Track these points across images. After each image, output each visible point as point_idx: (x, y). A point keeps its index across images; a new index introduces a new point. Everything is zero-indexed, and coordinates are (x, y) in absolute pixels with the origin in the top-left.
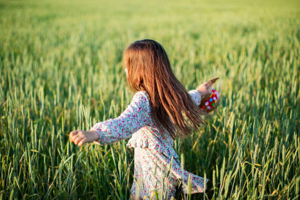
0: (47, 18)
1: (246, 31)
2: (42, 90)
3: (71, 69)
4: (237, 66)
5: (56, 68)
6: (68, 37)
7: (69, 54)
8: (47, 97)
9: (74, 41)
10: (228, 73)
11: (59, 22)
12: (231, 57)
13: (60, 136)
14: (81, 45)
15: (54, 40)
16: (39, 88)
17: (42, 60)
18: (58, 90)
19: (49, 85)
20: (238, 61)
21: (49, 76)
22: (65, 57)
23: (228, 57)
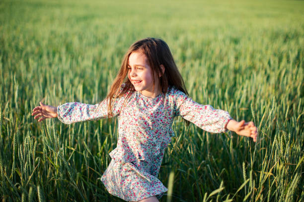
0: (85, 18)
1: (287, 38)
2: (81, 87)
3: (109, 69)
4: (277, 72)
5: (95, 67)
6: (107, 37)
7: (108, 54)
8: (85, 95)
9: (112, 40)
10: (268, 78)
11: (97, 22)
12: (272, 63)
13: (98, 135)
14: (119, 45)
15: (92, 40)
16: (77, 87)
17: (80, 59)
18: (96, 89)
19: (87, 84)
20: (279, 68)
21: (88, 75)
22: (103, 57)
23: (269, 63)
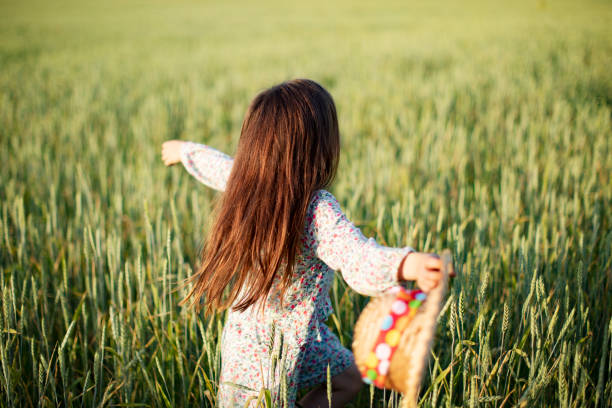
0: (22, 55)
1: (430, 69)
2: (19, 203)
3: (77, 158)
4: (415, 139)
5: (47, 157)
6: (69, 93)
7: (73, 127)
8: (30, 218)
9: (80, 99)
10: (398, 153)
11: (45, 61)
12: (403, 121)
13: (62, 298)
14: (97, 107)
15: (39, 101)
16: (13, 201)
17: (15, 142)
18: (53, 203)
19: (33, 193)
20: (417, 129)
21: (33, 174)
22: (63, 134)
23: (398, 123)
